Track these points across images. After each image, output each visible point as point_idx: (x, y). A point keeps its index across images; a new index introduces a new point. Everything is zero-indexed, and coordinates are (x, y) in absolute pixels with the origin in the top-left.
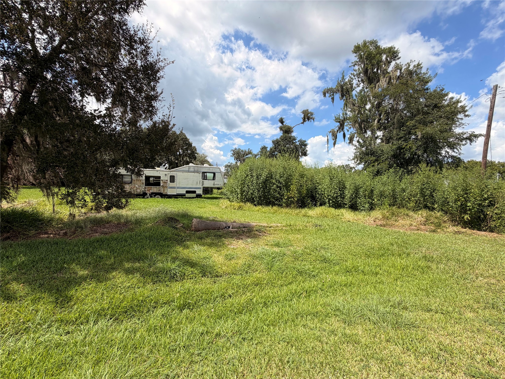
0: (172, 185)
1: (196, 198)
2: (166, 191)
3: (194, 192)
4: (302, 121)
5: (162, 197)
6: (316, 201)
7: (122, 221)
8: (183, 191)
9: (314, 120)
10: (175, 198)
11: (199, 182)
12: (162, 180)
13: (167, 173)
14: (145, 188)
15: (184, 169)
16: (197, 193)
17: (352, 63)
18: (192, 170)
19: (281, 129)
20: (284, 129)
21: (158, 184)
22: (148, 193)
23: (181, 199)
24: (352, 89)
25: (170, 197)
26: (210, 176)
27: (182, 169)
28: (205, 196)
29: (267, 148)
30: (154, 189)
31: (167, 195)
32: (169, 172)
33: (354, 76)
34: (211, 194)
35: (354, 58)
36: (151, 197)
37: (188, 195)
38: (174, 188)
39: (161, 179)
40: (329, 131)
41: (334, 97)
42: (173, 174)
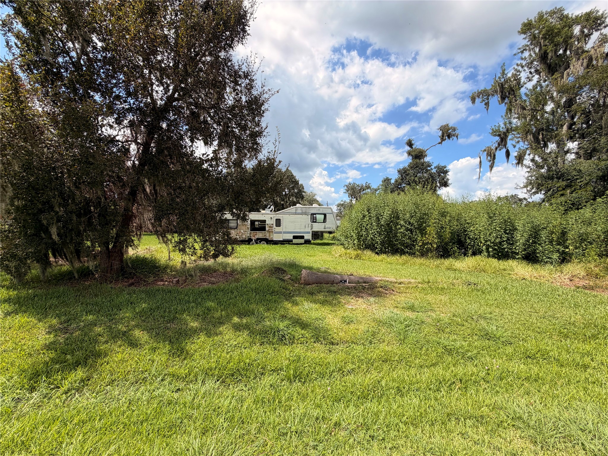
0: (278, 229)
1: (304, 244)
2: (271, 237)
3: (302, 237)
4: (440, 141)
5: (267, 243)
6: (466, 249)
7: (229, 269)
8: (290, 237)
9: (457, 137)
10: (281, 244)
11: (307, 226)
13: (272, 216)
14: (250, 234)
15: (290, 211)
16: (306, 238)
17: (519, 49)
18: (299, 211)
19: (409, 153)
20: (413, 154)
21: (263, 229)
22: (253, 238)
23: (288, 246)
24: (519, 85)
25: (276, 243)
26: (320, 218)
27: (289, 211)
28: (315, 242)
29: (391, 179)
30: (260, 235)
31: (273, 241)
32: (275, 215)
33: (522, 67)
34: (322, 240)
35: (522, 41)
36: (257, 243)
37: (295, 241)
38: (280, 233)
39: (267, 223)
40: (483, 149)
41: (488, 102)
42: (279, 216)
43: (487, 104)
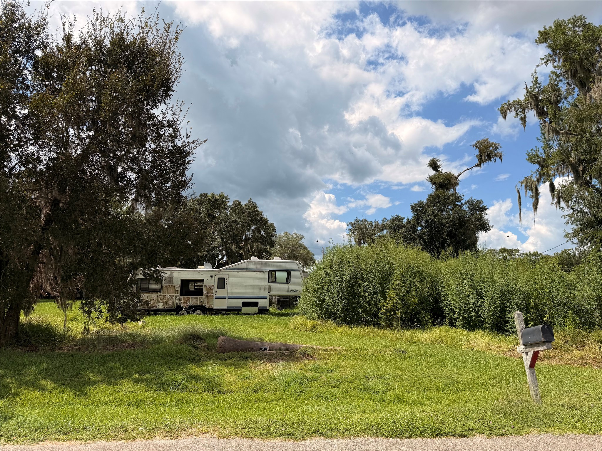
0: (220, 292)
1: (257, 314)
2: (211, 303)
3: (256, 304)
4: (477, 162)
5: (204, 313)
8: (237, 303)
9: (500, 157)
10: (224, 314)
11: (263, 287)
12: (206, 286)
13: (213, 274)
14: (180, 299)
15: (240, 267)
16: (260, 305)
18: (253, 267)
19: (432, 180)
21: (199, 292)
22: (184, 306)
23: (233, 317)
25: (217, 312)
26: (281, 276)
27: (234, 267)
29: (403, 219)
30: (194, 301)
31: (212, 310)
32: (217, 273)
36: (188, 313)
37: (245, 310)
38: (224, 297)
39: (205, 283)
40: (521, 181)
41: (525, 117)
42: (222, 274)
43: (523, 119)
